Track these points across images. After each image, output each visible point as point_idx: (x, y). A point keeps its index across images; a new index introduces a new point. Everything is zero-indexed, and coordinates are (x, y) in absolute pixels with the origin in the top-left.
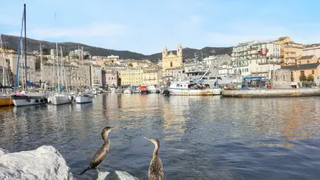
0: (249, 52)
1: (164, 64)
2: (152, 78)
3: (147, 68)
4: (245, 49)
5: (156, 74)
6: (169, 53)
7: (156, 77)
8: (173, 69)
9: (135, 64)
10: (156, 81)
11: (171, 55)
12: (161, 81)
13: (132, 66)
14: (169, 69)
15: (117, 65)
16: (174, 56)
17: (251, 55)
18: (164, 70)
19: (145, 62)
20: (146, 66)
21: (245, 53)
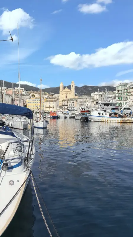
0: (128, 90)
1: (61, 96)
2: (51, 106)
3: (47, 98)
4: (126, 88)
5: (55, 103)
6: (64, 88)
7: (55, 106)
8: (68, 100)
9: (37, 95)
10: (55, 108)
11: (67, 90)
12: (59, 108)
13: (34, 96)
14: (65, 100)
15: (23, 95)
16: (69, 90)
17: (130, 93)
18: (60, 100)
19: (44, 94)
20: (45, 97)
21: (125, 91)
